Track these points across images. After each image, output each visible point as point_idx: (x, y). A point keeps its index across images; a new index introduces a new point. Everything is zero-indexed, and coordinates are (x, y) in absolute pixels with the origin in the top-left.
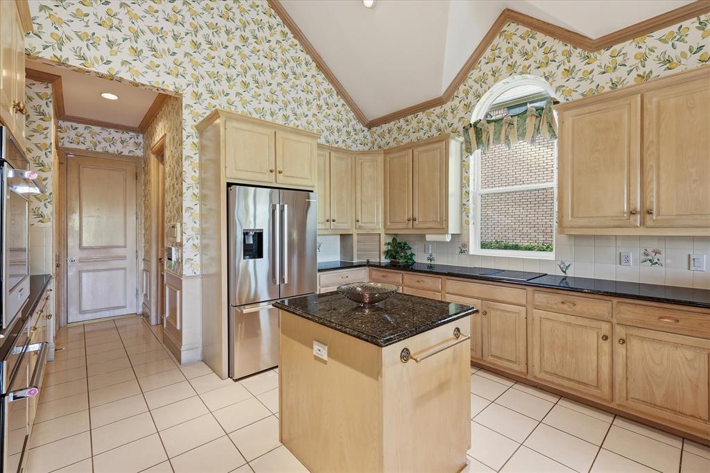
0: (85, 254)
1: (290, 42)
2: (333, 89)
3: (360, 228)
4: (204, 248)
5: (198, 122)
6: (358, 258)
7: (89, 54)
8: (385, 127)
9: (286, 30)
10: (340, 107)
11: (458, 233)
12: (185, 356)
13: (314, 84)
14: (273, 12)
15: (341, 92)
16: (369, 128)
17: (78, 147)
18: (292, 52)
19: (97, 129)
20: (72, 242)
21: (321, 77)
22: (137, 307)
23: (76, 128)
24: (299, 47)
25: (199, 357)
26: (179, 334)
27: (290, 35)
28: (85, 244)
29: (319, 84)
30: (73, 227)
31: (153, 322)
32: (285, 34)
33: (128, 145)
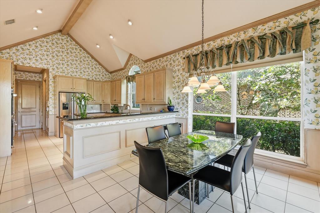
0: (23, 110)
1: (82, 52)
2: (97, 63)
3: (104, 102)
4: (55, 108)
5: (53, 76)
6: (104, 111)
7: (25, 62)
8: (114, 74)
9: (81, 49)
10: (100, 68)
11: (125, 104)
12: (49, 134)
13: (90, 63)
14: (77, 44)
15: (100, 64)
16: (111, 74)
17: (21, 79)
18: (83, 55)
19: (27, 73)
20: (19, 107)
21: (93, 60)
22: (40, 126)
23: (20, 73)
24: (85, 53)
25: (54, 135)
26: (48, 129)
27: (82, 50)
28: (23, 107)
29: (92, 62)
30: (19, 102)
31: (44, 129)
32: (81, 50)
33: (37, 78)
